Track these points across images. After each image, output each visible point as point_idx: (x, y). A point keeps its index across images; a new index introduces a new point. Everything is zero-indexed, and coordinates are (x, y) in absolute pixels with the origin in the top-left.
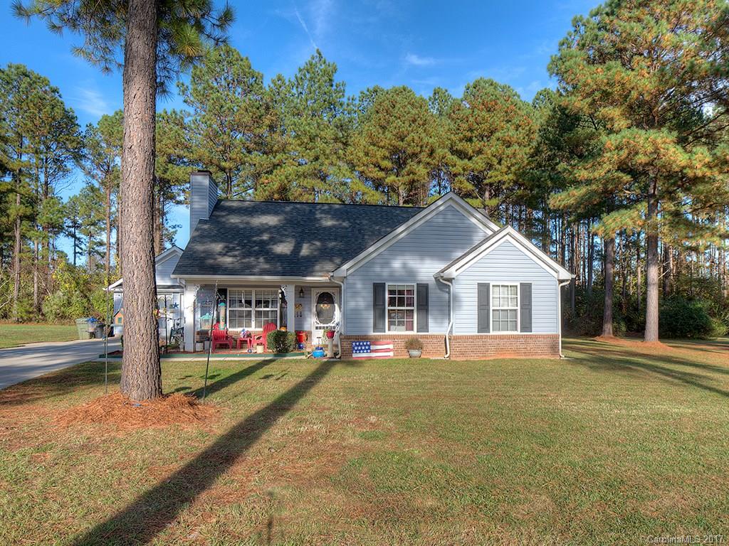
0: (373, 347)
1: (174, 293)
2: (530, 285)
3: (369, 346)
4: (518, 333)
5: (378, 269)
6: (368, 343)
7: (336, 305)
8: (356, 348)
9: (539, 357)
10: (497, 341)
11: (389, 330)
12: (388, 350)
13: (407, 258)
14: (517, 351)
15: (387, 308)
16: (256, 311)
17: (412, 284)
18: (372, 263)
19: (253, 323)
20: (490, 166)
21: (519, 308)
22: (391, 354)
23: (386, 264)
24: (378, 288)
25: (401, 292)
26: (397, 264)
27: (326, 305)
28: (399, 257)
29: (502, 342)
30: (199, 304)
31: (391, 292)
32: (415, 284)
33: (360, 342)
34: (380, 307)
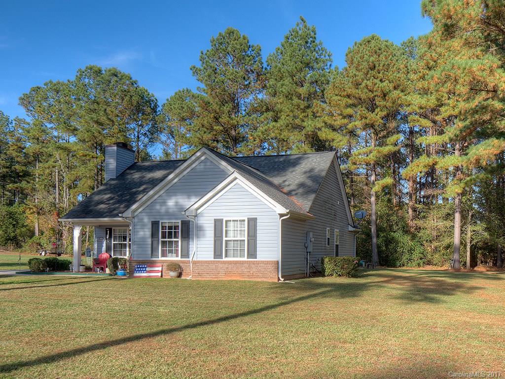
0: (148, 269)
2: (255, 220)
3: (146, 268)
4: (245, 259)
5: (158, 207)
6: (145, 266)
8: (137, 269)
9: (259, 280)
10: (226, 266)
11: (161, 256)
12: (158, 271)
13: (178, 197)
14: (241, 275)
15: (161, 240)
17: (178, 221)
18: (154, 202)
19: (128, 253)
21: (246, 239)
22: (160, 274)
23: (164, 203)
24: (155, 224)
25: (170, 227)
26: (171, 203)
28: (174, 198)
29: (230, 266)
30: (96, 239)
31: (164, 228)
32: (180, 221)
33: (140, 265)
34: (156, 239)
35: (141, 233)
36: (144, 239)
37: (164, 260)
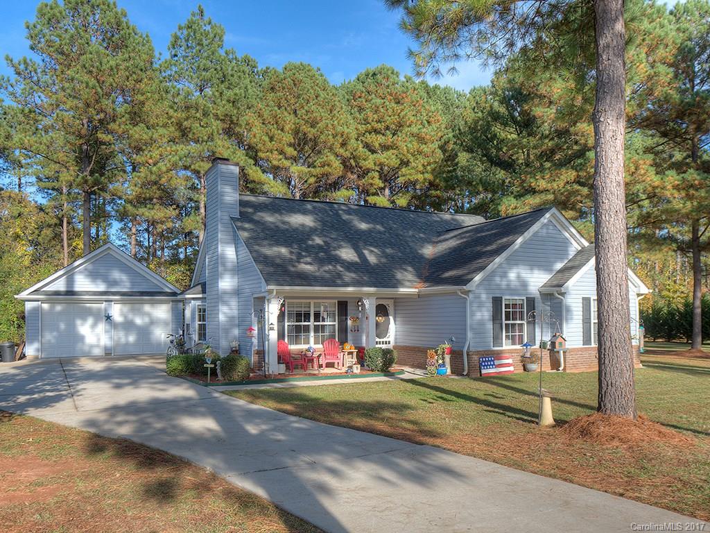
0: (497, 362)
1: (106, 301)
3: (493, 361)
6: (492, 359)
7: (391, 318)
8: (483, 364)
11: (506, 345)
12: (508, 365)
15: (504, 322)
16: (315, 325)
17: (523, 298)
18: (494, 272)
19: (312, 340)
20: (405, 163)
22: (511, 369)
23: (504, 275)
24: (497, 301)
25: (514, 306)
26: (513, 274)
27: (380, 318)
28: (514, 268)
31: (507, 306)
32: (524, 298)
33: (486, 358)
34: (498, 322)
35: (478, 316)
36: (482, 323)
37: (510, 350)
